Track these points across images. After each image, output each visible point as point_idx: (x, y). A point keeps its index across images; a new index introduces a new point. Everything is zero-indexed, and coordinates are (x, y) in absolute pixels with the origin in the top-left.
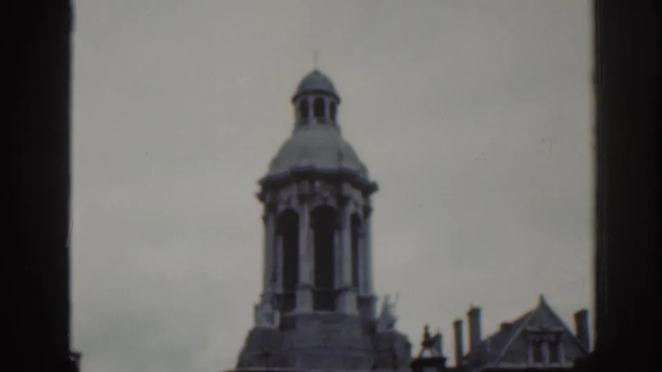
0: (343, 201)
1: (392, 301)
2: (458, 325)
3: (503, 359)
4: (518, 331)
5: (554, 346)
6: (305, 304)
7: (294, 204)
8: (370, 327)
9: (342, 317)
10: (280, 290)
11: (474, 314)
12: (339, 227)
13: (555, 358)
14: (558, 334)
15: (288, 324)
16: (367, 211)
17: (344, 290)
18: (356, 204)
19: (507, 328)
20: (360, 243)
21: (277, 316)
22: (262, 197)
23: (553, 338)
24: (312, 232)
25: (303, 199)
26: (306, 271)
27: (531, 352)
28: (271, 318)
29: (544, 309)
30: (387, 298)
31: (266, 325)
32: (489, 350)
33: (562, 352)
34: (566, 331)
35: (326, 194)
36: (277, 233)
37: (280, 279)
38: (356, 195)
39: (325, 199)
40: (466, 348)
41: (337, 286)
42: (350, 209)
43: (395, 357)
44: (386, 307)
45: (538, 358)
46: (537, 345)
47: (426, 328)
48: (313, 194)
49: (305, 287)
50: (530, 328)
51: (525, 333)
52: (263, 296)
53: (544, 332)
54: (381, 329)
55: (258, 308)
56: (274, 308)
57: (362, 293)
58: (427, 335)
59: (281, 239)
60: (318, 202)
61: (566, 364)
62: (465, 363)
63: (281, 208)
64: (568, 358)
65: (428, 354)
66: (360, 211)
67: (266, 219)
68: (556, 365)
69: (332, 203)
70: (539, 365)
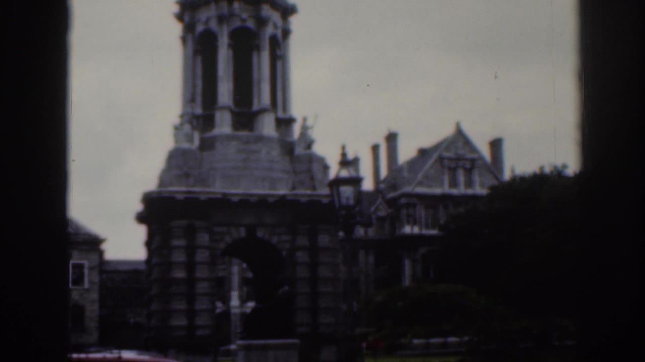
0: (262, 22)
1: (309, 123)
2: (375, 149)
3: (420, 184)
4: (435, 156)
5: (469, 172)
6: (224, 125)
7: (213, 25)
8: (288, 149)
9: (261, 139)
10: (199, 111)
11: (392, 138)
12: (258, 49)
13: (469, 183)
14: (473, 161)
15: (207, 145)
16: (286, 33)
17: (263, 111)
18: (275, 26)
19: (423, 153)
20: (279, 65)
21: (197, 136)
22: (180, 17)
23: (468, 166)
24: (230, 52)
25: (222, 19)
26: (225, 91)
27: (446, 179)
28: (190, 139)
29: (460, 135)
30: (305, 119)
31: (186, 145)
32: (406, 174)
33: (477, 178)
34: (481, 158)
35: (244, 16)
36: (196, 52)
37: (199, 99)
38: (276, 16)
39: (244, 20)
40: (384, 172)
41: (256, 107)
42: (269, 30)
43: (312, 178)
44: (305, 128)
45: (454, 183)
46: (453, 171)
47: (343, 148)
48: (231, 15)
49: (223, 108)
50: (446, 154)
51: (441, 159)
52: (182, 116)
53: (459, 159)
54: (299, 150)
55: (177, 128)
56: (194, 128)
57: (280, 114)
58: (344, 155)
59: (199, 59)
60: (237, 23)
61: (480, 190)
62: (382, 186)
63: (200, 28)
64: (482, 185)
65: (344, 173)
66: (279, 33)
67: (184, 39)
68: (470, 192)
69: (251, 24)
70: (454, 191)
